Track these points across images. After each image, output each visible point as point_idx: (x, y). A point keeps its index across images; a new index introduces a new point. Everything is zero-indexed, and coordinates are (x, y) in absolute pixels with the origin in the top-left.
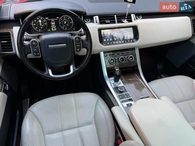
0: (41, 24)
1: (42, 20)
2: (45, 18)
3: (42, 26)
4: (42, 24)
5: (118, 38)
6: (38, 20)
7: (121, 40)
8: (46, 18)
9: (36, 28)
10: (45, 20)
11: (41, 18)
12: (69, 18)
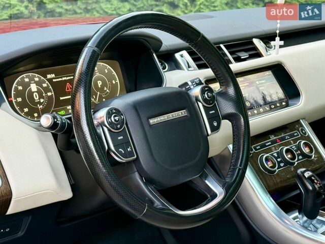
0: (36, 97)
1: (39, 84)
2: (45, 77)
3: (40, 103)
4: (41, 96)
5: (252, 101)
6: (28, 84)
7: (261, 106)
8: (49, 76)
9: (26, 110)
10: (47, 82)
11: (35, 76)
12: (106, 70)
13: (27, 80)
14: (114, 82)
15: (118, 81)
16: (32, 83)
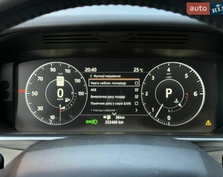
0: (60, 94)
1: (69, 78)
2: (82, 70)
3: (63, 103)
4: (67, 94)
6: (54, 76)
8: (87, 70)
9: (40, 108)
10: (82, 77)
11: (67, 67)
12: (186, 75)
13: (53, 70)
14: (195, 94)
15: (204, 94)
16: (59, 75)
